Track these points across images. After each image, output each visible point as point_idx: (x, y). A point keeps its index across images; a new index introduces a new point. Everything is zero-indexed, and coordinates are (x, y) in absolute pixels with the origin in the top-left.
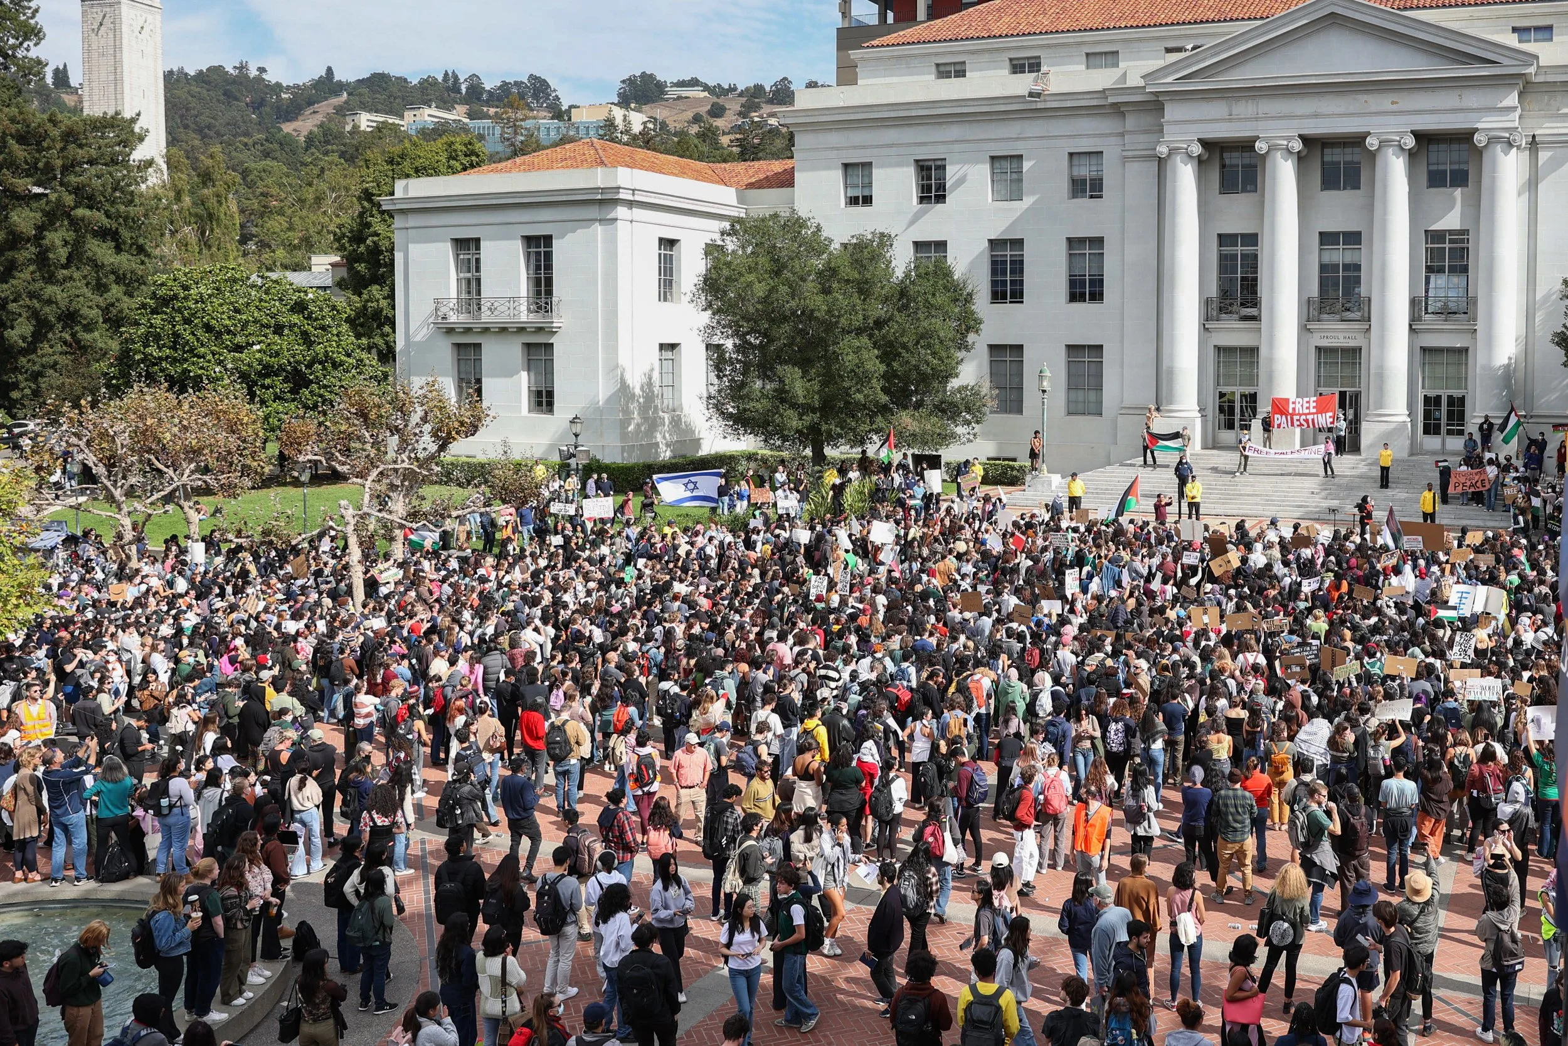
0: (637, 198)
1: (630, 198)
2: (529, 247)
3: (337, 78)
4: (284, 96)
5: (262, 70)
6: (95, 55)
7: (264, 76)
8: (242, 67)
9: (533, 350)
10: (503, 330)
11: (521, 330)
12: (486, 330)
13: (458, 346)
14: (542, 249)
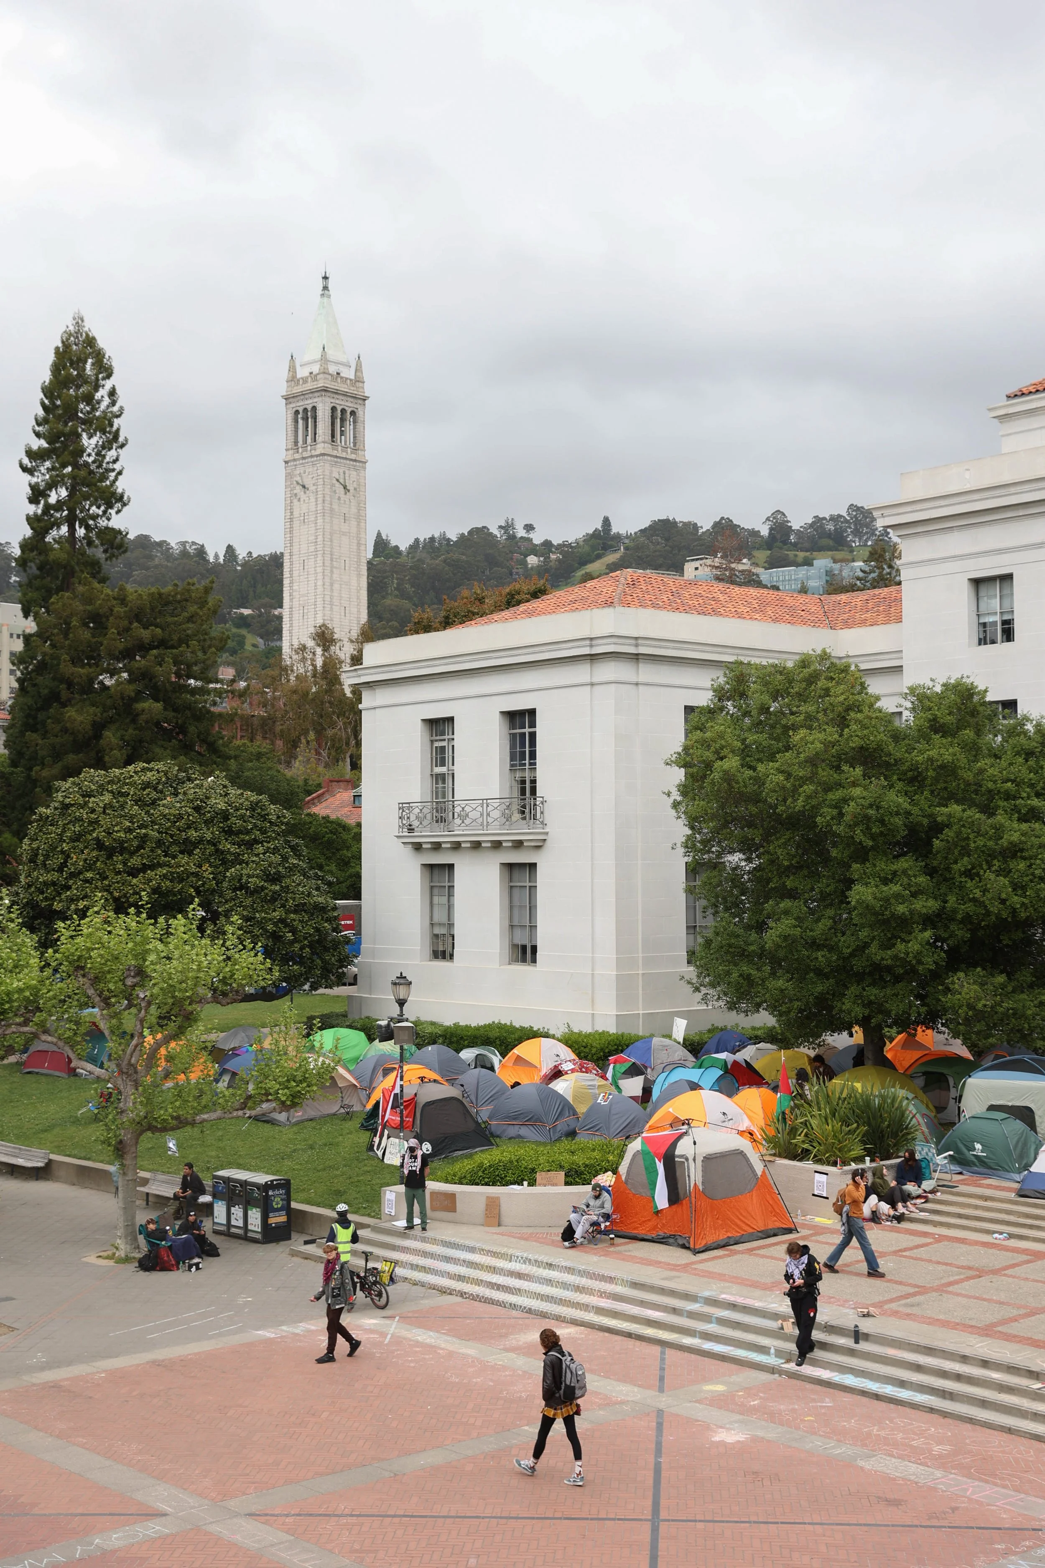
0: (642, 650)
1: (632, 650)
2: (512, 726)
3: (614, 530)
4: (553, 556)
5: (529, 528)
6: (296, 524)
7: (531, 535)
8: (507, 527)
9: (516, 873)
10: (477, 846)
11: (497, 845)
12: (457, 846)
13: (431, 867)
14: (527, 730)
